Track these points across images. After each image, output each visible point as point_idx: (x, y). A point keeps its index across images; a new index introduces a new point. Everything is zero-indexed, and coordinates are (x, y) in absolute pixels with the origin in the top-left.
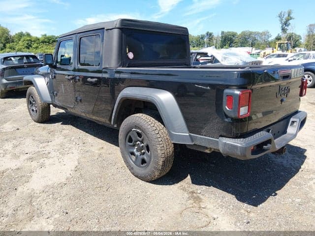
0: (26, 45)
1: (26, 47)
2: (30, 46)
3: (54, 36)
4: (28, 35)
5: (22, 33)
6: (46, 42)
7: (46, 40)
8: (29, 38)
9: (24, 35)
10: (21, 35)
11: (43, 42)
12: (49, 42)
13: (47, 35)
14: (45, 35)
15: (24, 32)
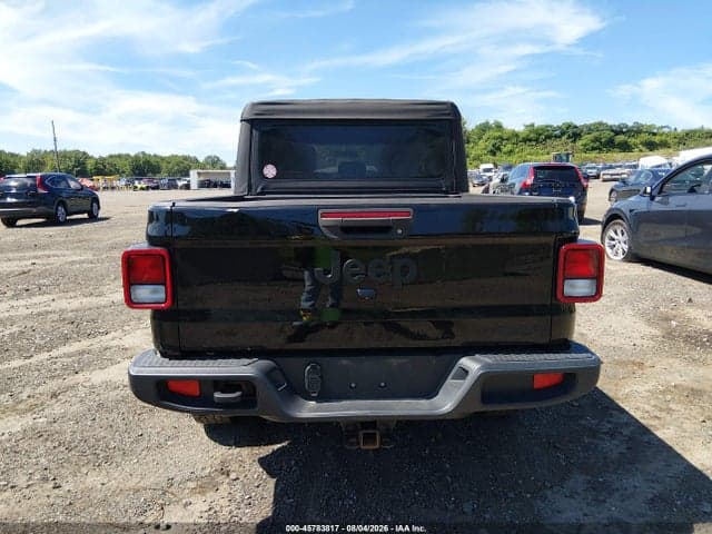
0: (490, 147)
1: (491, 151)
2: (499, 149)
3: (551, 126)
4: (499, 127)
5: (488, 123)
6: (530, 140)
7: (532, 136)
8: (498, 134)
9: (490, 128)
10: (484, 128)
11: (527, 140)
12: (537, 140)
13: (536, 125)
14: (533, 125)
15: (492, 122)
